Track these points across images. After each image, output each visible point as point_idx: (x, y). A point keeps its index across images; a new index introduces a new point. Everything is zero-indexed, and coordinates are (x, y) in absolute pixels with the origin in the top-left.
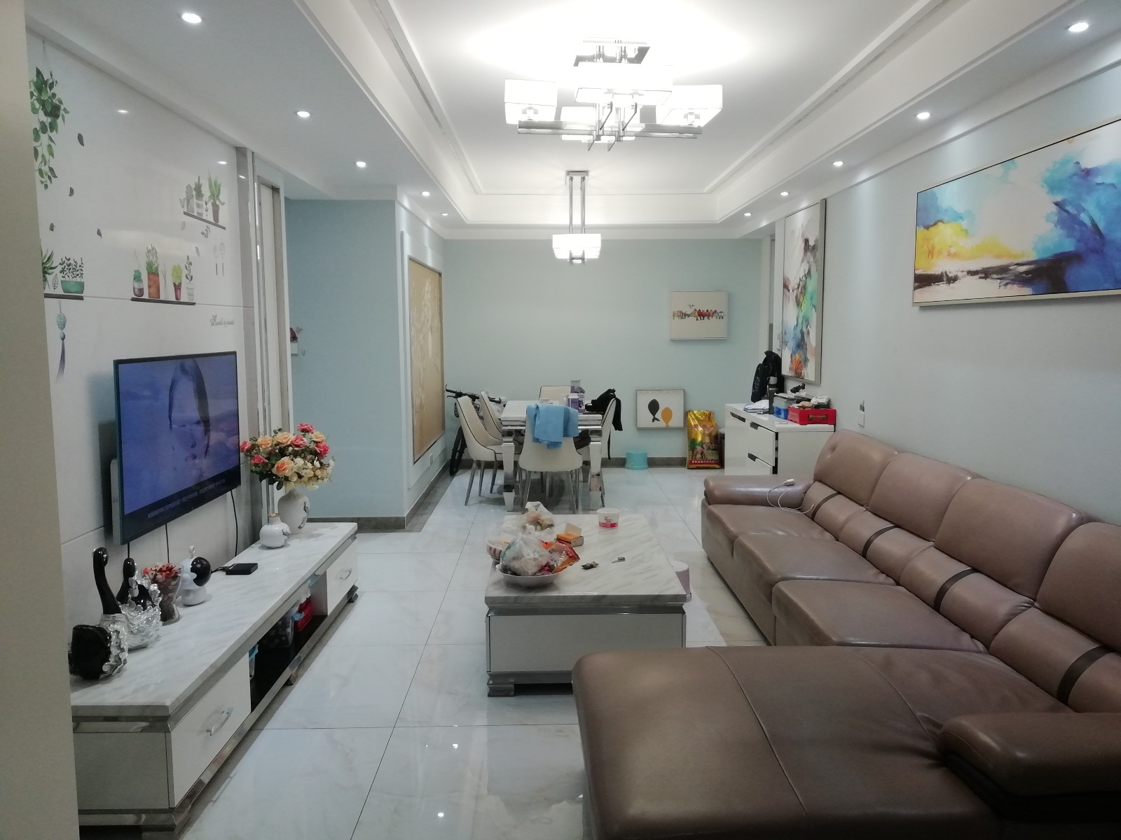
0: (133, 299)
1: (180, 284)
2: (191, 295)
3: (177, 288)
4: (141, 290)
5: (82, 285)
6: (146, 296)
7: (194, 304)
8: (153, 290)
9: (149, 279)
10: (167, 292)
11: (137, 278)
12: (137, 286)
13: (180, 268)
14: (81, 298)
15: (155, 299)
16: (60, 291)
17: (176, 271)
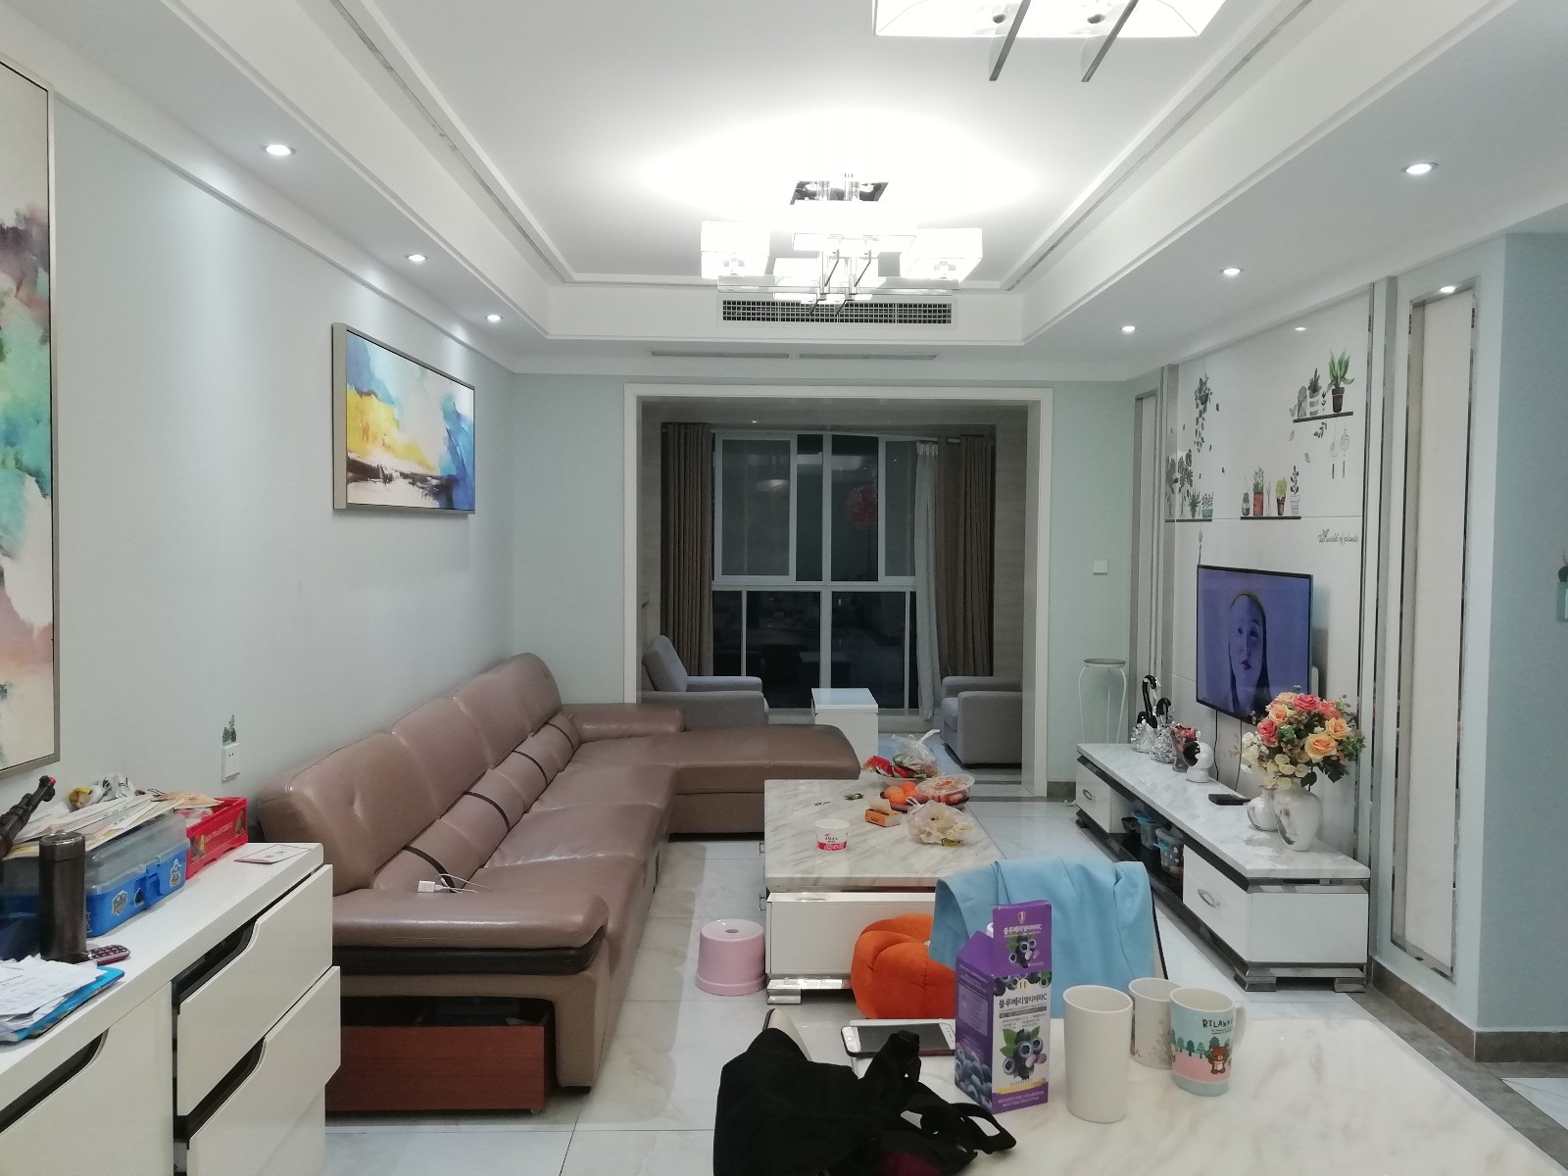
0: (1242, 518)
1: (1284, 498)
2: (1295, 508)
3: (1280, 503)
4: (1248, 510)
5: (1212, 510)
6: (1251, 515)
7: (1299, 518)
8: (1258, 509)
9: (1255, 498)
10: (1271, 509)
11: (1246, 499)
12: (1245, 506)
13: (1284, 480)
14: (1211, 520)
15: (1259, 517)
16: (1201, 517)
17: (1281, 486)
